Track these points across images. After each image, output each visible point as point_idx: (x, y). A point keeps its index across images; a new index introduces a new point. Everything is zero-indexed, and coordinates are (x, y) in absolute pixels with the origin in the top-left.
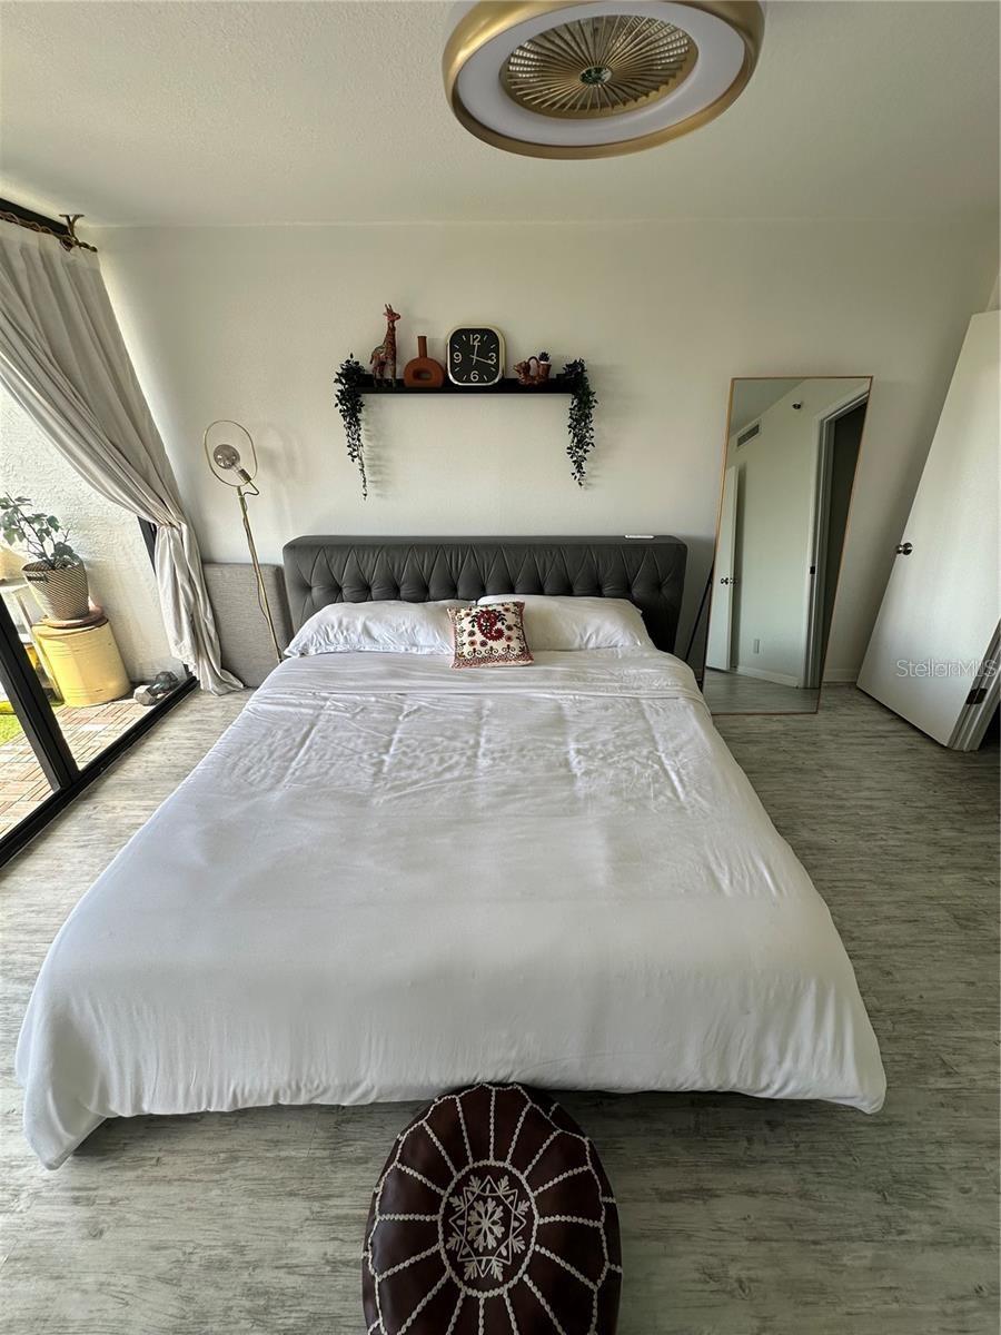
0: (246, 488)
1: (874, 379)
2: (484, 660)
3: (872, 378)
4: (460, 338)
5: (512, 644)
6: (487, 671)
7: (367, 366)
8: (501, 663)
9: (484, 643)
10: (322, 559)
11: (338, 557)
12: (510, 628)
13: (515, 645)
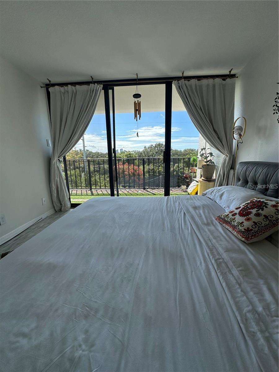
0: (239, 141)
2: (226, 223)
9: (235, 214)
10: (245, 168)
11: (250, 168)
12: (258, 215)
13: (247, 224)
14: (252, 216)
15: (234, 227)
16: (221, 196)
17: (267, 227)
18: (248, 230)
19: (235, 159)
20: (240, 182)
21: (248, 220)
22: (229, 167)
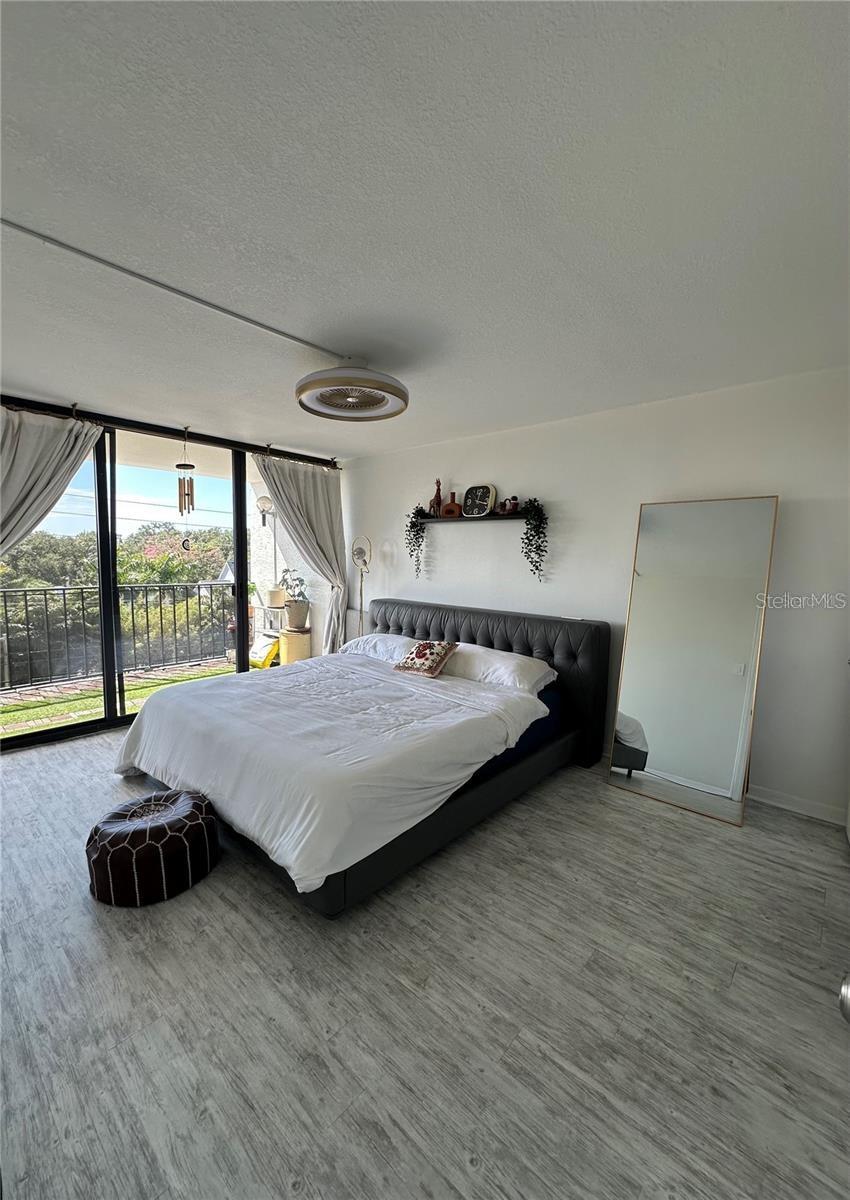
0: (365, 569)
1: (779, 499)
2: (408, 668)
3: (777, 497)
4: (472, 491)
5: (426, 663)
6: (407, 674)
7: (427, 508)
8: (415, 672)
9: (413, 659)
10: (383, 609)
11: (390, 609)
12: (432, 654)
13: (428, 663)
14: (428, 656)
15: (418, 669)
16: (375, 647)
17: (440, 662)
18: (430, 667)
19: (351, 589)
20: (378, 628)
21: (427, 659)
22: (344, 606)
